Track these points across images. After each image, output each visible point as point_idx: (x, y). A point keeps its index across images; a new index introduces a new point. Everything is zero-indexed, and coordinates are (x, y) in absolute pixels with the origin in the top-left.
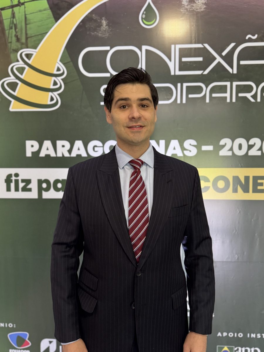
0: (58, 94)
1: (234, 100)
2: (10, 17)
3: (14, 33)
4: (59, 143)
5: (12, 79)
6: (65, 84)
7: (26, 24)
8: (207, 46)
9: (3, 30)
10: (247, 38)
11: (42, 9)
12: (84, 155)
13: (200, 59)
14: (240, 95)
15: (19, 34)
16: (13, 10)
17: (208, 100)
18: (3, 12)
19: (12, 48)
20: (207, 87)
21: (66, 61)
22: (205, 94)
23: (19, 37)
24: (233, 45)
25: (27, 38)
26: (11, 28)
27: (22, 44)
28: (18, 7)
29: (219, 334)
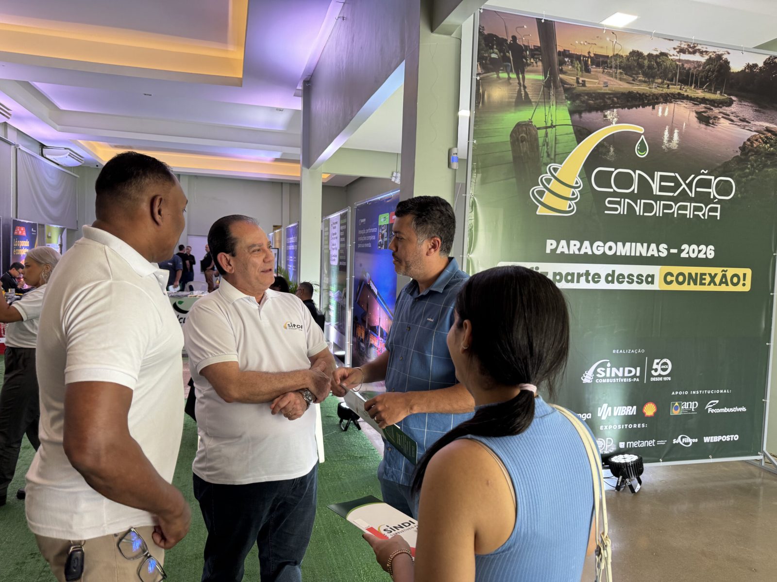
0: (575, 203)
1: (691, 217)
2: (543, 136)
3: (546, 150)
4: (572, 242)
5: (541, 187)
6: (580, 194)
7: (556, 143)
8: (677, 175)
9: (538, 146)
10: (701, 172)
11: (569, 132)
12: (590, 253)
13: (673, 184)
14: (696, 213)
15: (549, 150)
16: (546, 131)
17: (675, 216)
18: (538, 131)
19: (543, 162)
20: (675, 206)
21: (582, 177)
22: (674, 211)
23: (549, 153)
24: (693, 176)
25: (555, 155)
26: (544, 145)
27: (551, 159)
28: (551, 129)
29: (673, 393)
